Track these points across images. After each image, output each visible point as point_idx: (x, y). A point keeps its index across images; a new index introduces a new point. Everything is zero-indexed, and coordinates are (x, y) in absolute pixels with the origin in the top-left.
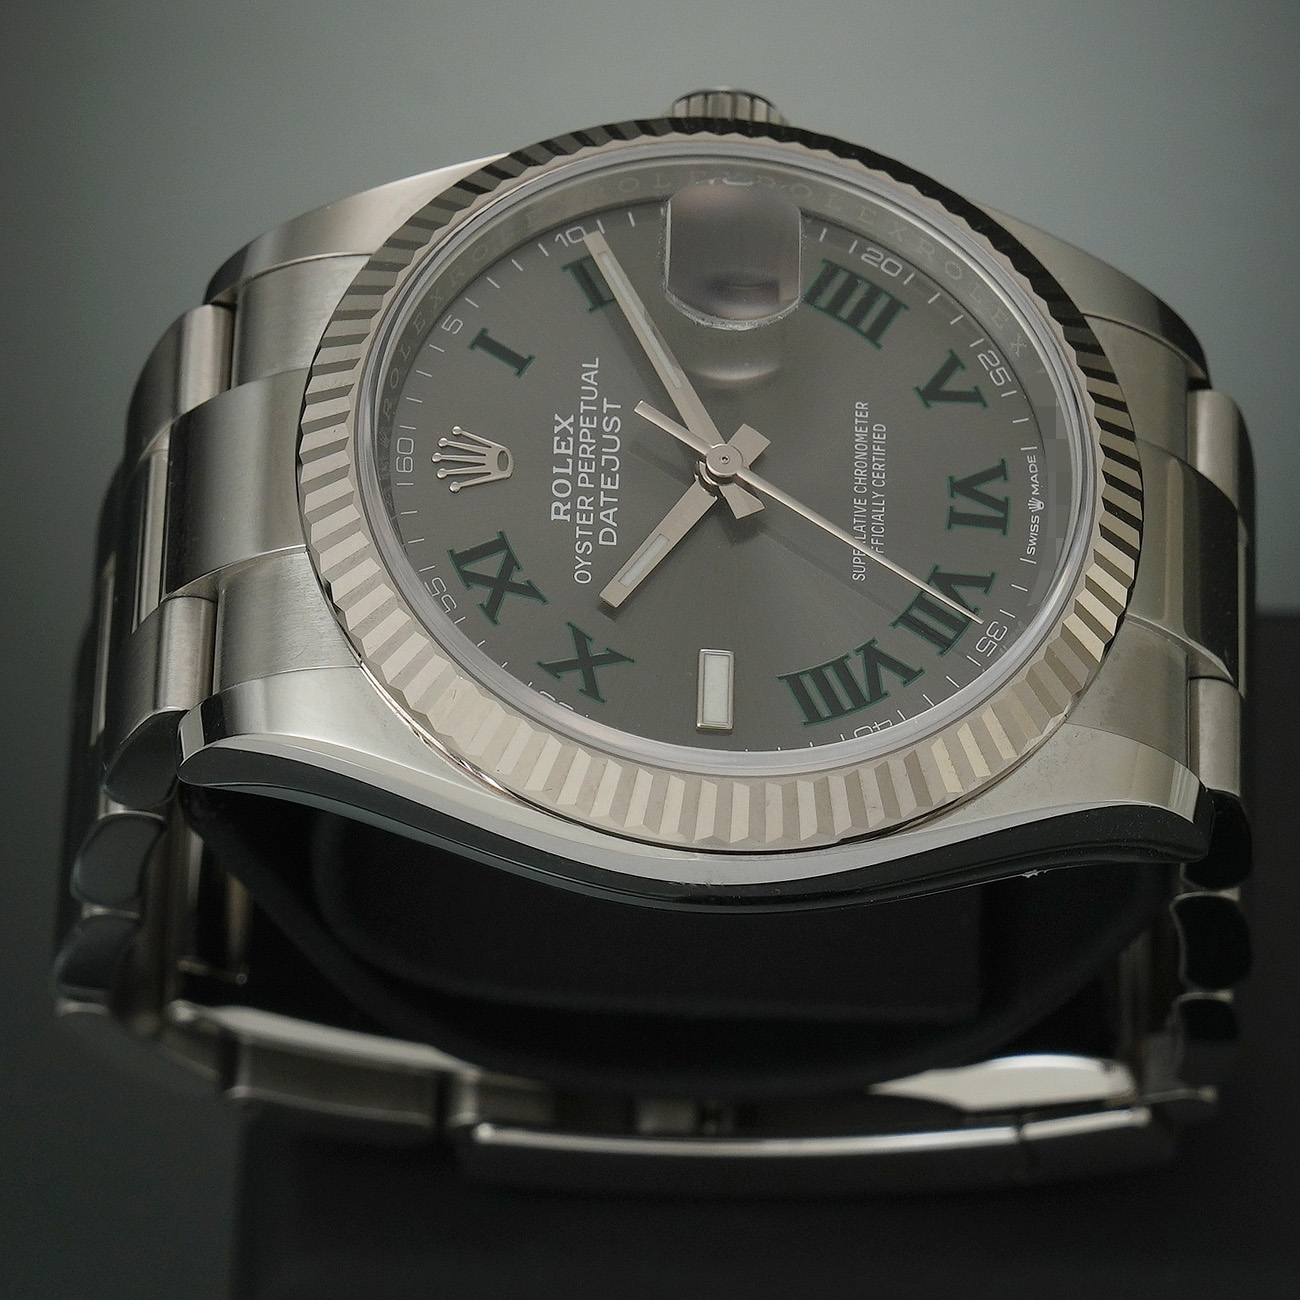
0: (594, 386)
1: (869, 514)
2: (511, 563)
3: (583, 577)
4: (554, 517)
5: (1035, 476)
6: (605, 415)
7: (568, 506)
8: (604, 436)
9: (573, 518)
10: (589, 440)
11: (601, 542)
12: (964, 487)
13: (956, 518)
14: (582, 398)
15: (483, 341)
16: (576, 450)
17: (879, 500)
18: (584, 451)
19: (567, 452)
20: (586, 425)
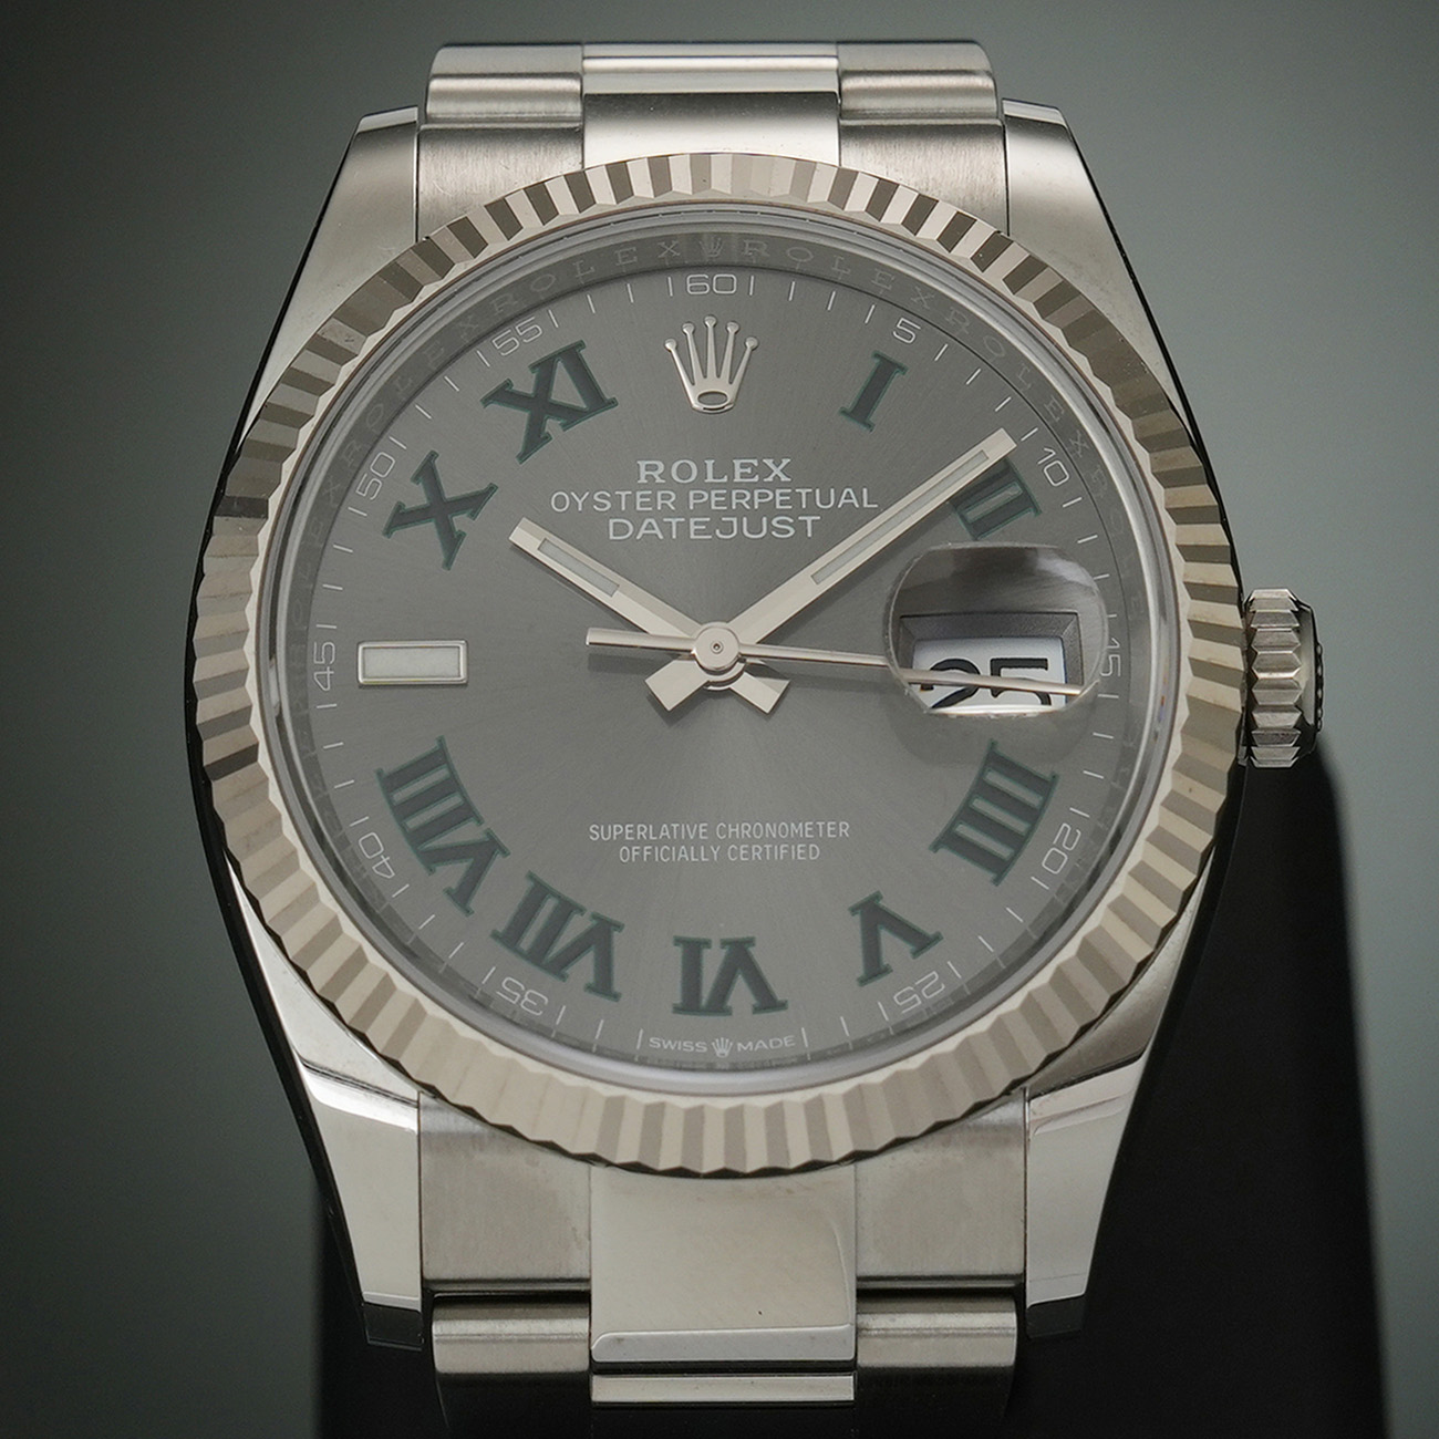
0: (837, 503)
1: (687, 842)
2: (571, 415)
3: (560, 502)
4: (642, 464)
5: (765, 1046)
6: (795, 519)
7: (659, 480)
8: (765, 519)
9: (643, 487)
10: (757, 501)
11: (612, 522)
12: (740, 957)
13: (693, 950)
14: (818, 491)
15: (886, 369)
16: (739, 486)
17: (709, 854)
18: (740, 496)
19: (737, 474)
20: (779, 496)
